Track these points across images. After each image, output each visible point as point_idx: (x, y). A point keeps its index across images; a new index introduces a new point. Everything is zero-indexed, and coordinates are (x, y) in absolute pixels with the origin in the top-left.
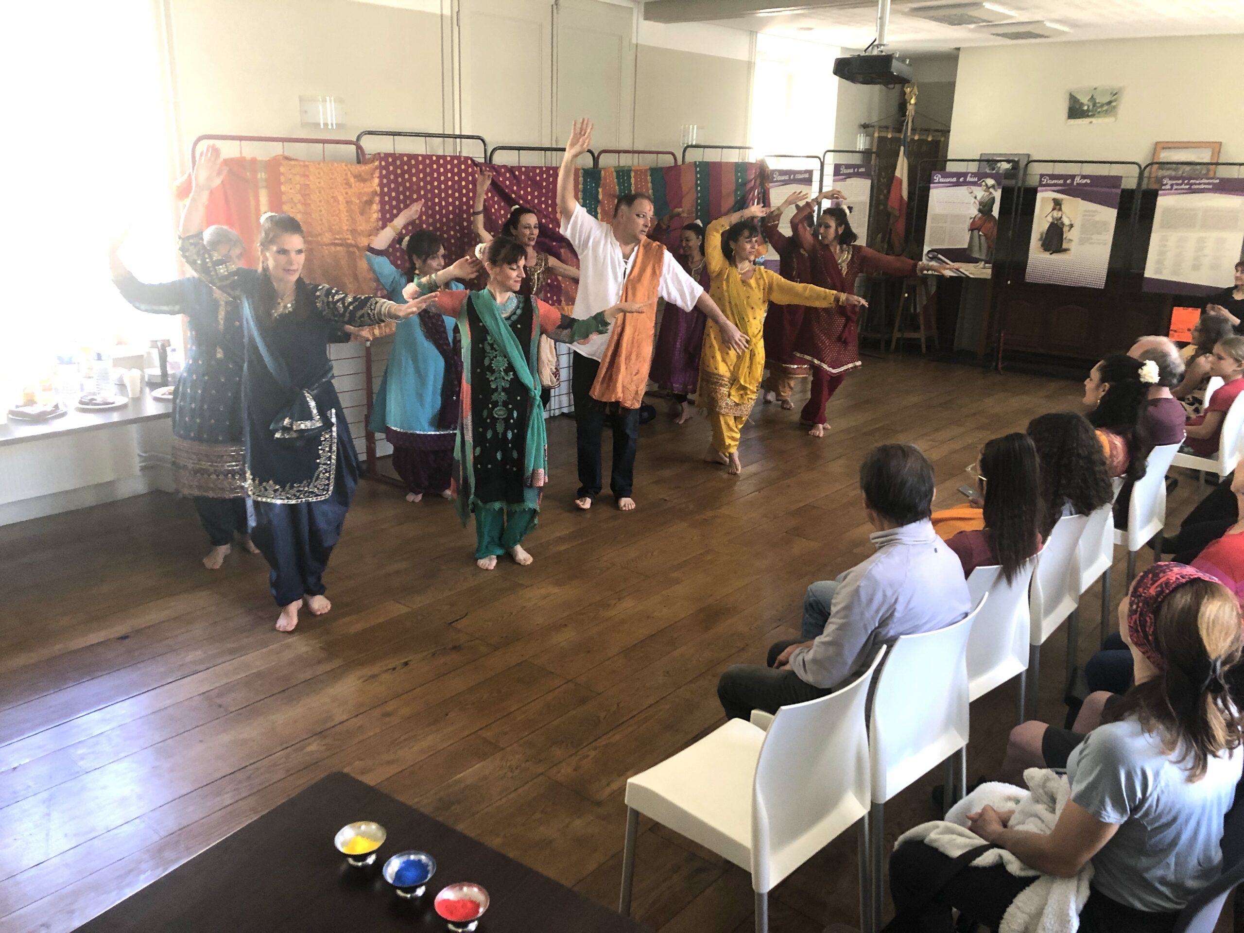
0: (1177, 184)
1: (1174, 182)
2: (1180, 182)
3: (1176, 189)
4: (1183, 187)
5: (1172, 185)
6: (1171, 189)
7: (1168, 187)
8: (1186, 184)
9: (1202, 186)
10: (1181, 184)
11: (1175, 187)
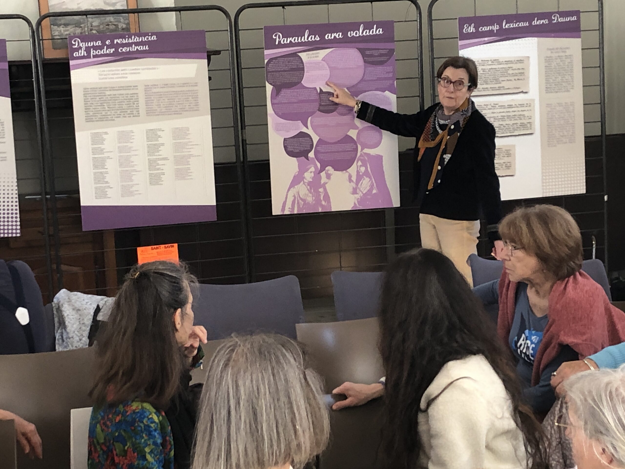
0: (95, 48)
1: (91, 44)
2: (99, 43)
3: (94, 56)
4: (105, 51)
5: (88, 50)
6: (88, 57)
7: (83, 53)
8: (108, 47)
9: (134, 48)
10: (101, 48)
11: (93, 52)
